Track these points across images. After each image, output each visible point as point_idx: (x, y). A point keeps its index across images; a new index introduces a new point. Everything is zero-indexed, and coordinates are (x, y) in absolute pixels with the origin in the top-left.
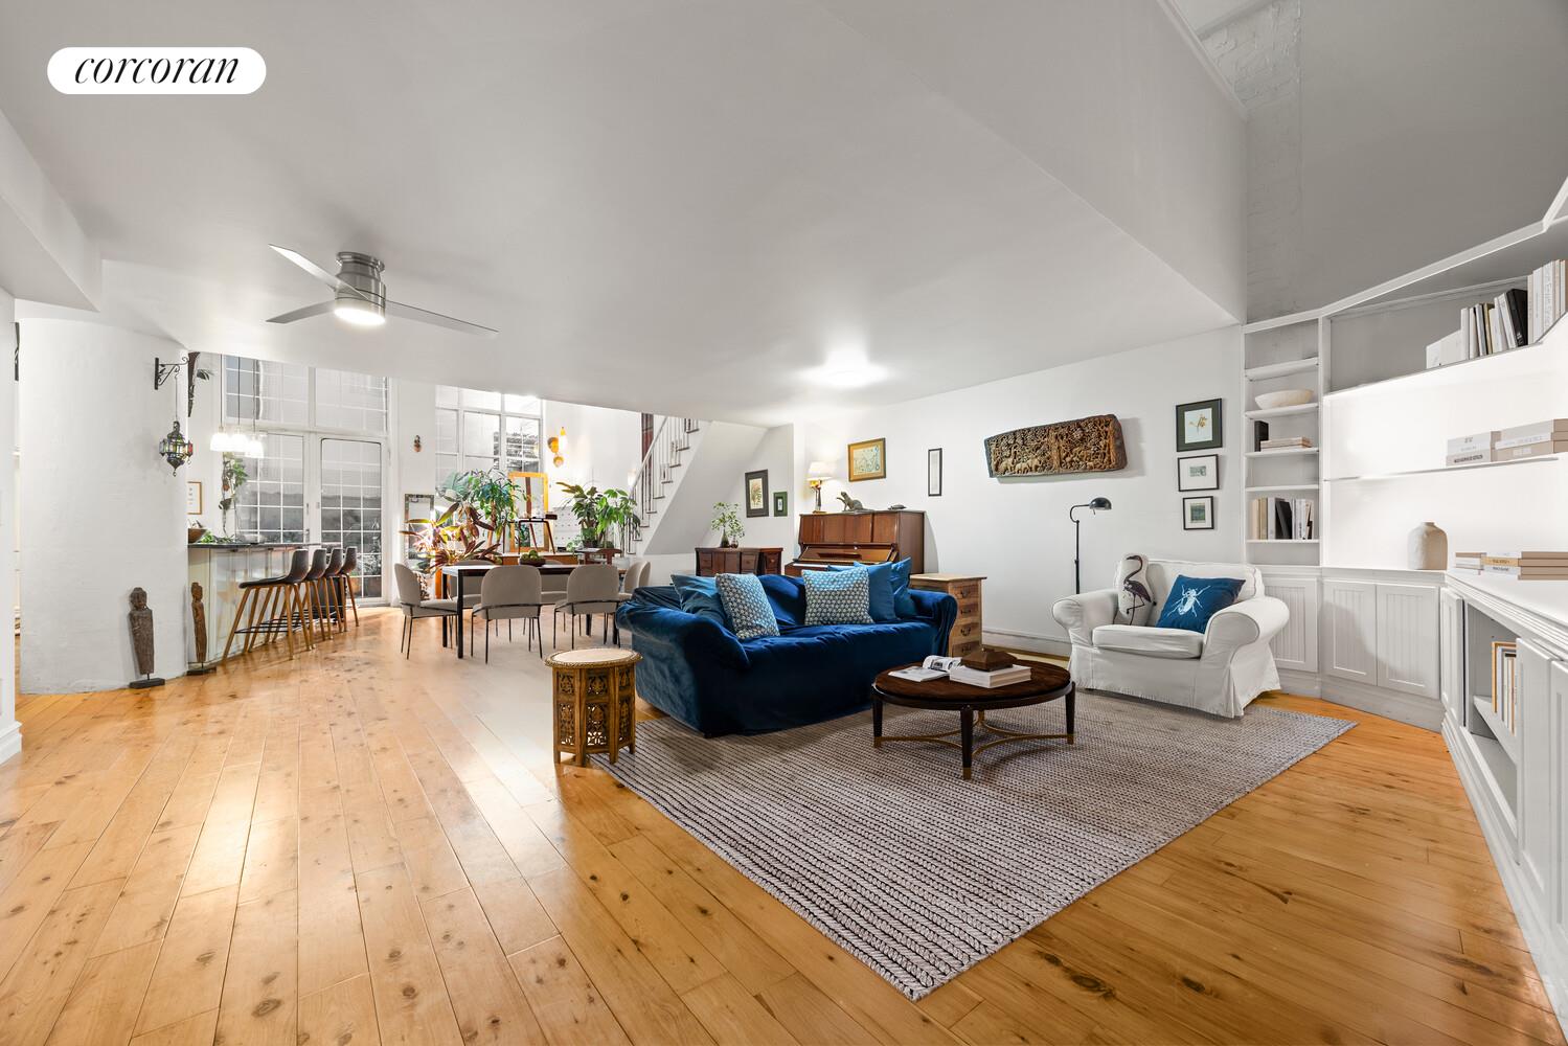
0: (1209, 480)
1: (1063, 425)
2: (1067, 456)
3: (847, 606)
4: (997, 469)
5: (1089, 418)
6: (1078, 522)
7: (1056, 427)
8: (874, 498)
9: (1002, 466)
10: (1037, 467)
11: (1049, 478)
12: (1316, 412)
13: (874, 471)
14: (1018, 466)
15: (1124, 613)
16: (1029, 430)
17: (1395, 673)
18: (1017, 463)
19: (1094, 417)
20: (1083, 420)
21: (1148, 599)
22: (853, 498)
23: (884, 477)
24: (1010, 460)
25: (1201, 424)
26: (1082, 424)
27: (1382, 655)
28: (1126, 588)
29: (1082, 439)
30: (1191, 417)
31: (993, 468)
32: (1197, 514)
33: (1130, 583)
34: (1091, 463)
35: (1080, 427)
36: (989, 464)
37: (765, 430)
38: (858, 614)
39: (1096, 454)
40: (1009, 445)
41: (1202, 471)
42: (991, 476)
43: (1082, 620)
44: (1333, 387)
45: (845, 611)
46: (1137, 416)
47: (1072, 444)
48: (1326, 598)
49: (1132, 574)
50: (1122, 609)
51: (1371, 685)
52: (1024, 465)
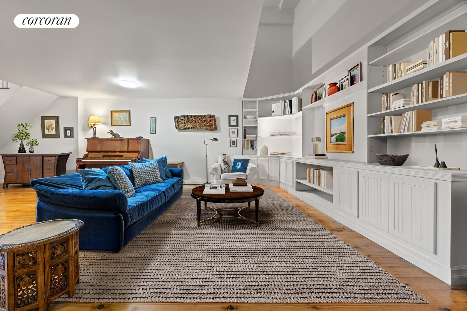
0: (236, 135)
1: (200, 116)
2: (201, 125)
3: (153, 176)
4: (178, 127)
5: (208, 115)
6: (207, 144)
7: (198, 116)
8: (125, 133)
9: (180, 126)
10: (192, 127)
11: (195, 131)
12: (256, 121)
13: (124, 123)
14: (186, 126)
15: (224, 169)
16: (189, 116)
17: (272, 177)
18: (185, 125)
19: (209, 115)
20: (206, 115)
21: (228, 165)
22: (115, 132)
23: (130, 125)
24: (183, 124)
25: (234, 121)
26: (205, 116)
27: (269, 174)
28: (224, 163)
29: (205, 121)
30: (232, 118)
31: (177, 126)
32: (233, 143)
33: (224, 161)
34: (208, 128)
35: (205, 117)
36: (176, 125)
37: (58, 97)
38: (158, 179)
39: (209, 126)
40: (182, 120)
41: (234, 132)
42: (176, 129)
43: (218, 173)
44: (259, 116)
45: (153, 178)
46: (219, 116)
47: (202, 122)
48: (258, 163)
49: (224, 159)
50: (223, 168)
51: (267, 180)
52: (188, 126)
